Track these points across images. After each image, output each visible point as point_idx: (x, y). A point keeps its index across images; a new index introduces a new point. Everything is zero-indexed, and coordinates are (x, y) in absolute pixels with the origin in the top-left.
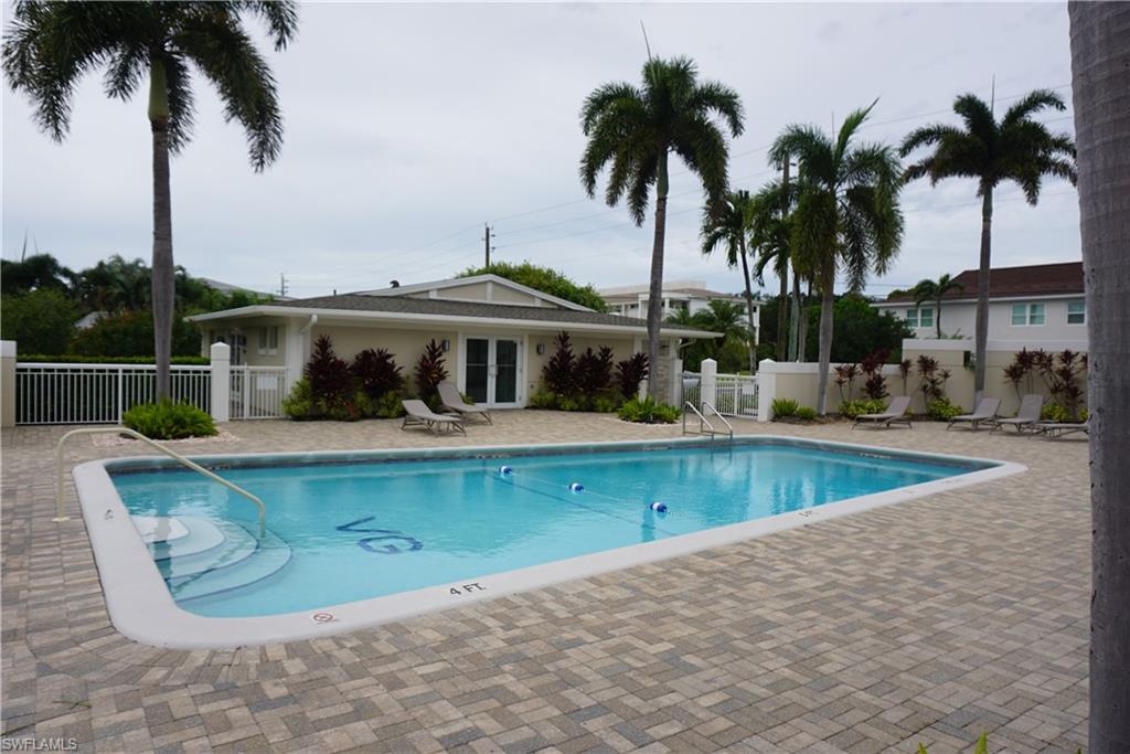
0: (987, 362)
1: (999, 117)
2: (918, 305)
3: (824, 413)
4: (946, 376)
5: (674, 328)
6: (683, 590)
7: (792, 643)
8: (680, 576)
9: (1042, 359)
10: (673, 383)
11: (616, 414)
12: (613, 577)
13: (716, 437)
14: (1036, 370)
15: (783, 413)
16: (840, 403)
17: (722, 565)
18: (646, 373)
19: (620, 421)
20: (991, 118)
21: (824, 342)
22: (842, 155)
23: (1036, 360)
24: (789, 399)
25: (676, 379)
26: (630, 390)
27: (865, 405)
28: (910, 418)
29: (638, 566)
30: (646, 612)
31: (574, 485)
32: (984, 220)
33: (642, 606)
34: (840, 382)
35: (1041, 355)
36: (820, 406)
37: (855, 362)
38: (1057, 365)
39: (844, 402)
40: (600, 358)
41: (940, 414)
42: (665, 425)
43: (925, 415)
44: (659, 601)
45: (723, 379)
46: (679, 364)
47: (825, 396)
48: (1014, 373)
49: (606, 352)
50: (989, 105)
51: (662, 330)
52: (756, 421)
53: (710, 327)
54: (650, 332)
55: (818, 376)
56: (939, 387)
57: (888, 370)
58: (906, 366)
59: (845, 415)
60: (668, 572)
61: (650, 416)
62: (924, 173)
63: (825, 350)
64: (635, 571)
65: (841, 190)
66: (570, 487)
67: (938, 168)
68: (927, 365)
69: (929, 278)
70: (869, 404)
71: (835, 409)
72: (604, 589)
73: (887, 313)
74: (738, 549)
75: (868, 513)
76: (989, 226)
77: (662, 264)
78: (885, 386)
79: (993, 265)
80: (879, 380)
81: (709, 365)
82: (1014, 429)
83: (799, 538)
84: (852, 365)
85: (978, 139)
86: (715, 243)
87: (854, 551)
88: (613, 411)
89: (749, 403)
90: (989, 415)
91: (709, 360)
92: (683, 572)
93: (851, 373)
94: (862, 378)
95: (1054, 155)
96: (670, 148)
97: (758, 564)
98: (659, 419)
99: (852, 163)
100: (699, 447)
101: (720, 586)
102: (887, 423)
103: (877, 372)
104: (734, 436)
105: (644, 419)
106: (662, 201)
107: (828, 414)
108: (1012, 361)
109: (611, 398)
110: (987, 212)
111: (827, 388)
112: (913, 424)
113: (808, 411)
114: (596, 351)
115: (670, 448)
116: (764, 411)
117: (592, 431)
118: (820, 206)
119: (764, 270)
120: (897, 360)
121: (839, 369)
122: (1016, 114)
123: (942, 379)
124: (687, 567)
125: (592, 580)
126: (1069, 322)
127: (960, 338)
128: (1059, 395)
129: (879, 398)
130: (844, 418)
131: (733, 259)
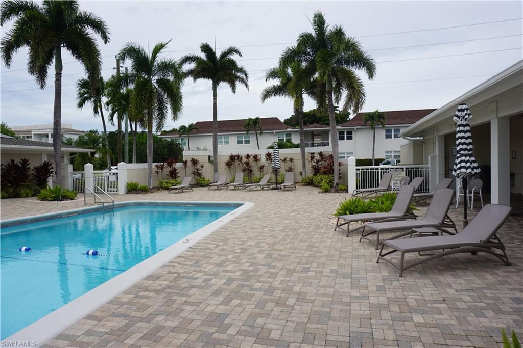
0: (218, 160)
1: (218, 55)
2: (180, 136)
3: (151, 188)
4: (202, 167)
5: (67, 147)
6: (156, 307)
7: (243, 325)
8: (147, 297)
9: (239, 158)
10: (67, 177)
11: (36, 198)
12: (104, 311)
13: (105, 204)
14: (237, 163)
15: (132, 189)
16: (158, 182)
17: (166, 283)
18: (51, 172)
19: (39, 201)
20: (215, 55)
21: (150, 153)
22: (154, 62)
23: (236, 158)
24: (134, 182)
25: (69, 175)
26: (42, 183)
27: (169, 183)
28: (192, 186)
29: (116, 298)
30: (145, 332)
31: (24, 248)
32: (214, 99)
33: (139, 328)
34: (157, 172)
35: (238, 156)
36: (149, 184)
37: (164, 162)
38: (244, 160)
39: (160, 181)
40: (20, 165)
41: (202, 184)
42: (69, 201)
43: (195, 185)
44: (148, 320)
45: (97, 174)
46: (70, 167)
47: (152, 179)
48: (229, 164)
49: (25, 162)
50: (214, 49)
51: (62, 149)
52: (118, 194)
53: (87, 147)
54: (55, 149)
55: (148, 170)
56: (200, 172)
57: (178, 165)
58: (185, 163)
59: (161, 188)
60: (137, 296)
61: (59, 196)
62: (188, 76)
63: (150, 157)
64: (114, 301)
65: (154, 80)
66: (20, 250)
67: (196, 74)
68: (194, 162)
69: (184, 125)
70: (172, 181)
71: (157, 184)
72: (103, 322)
73: (171, 140)
74: (166, 270)
75: (211, 235)
76: (216, 101)
77: (60, 111)
78: (177, 173)
79: (218, 119)
80: (175, 170)
81: (89, 167)
82: (233, 187)
83: (192, 256)
84: (162, 163)
85: (211, 63)
86: (85, 102)
87: (223, 258)
88: (33, 195)
89: (114, 186)
90: (223, 182)
91: (89, 164)
92: (146, 293)
93: (162, 168)
94: (167, 170)
95: (239, 74)
96: (62, 45)
97: (184, 277)
98: (65, 198)
99: (159, 66)
100: (96, 211)
101: (175, 297)
102: (182, 190)
103: (173, 166)
104: (115, 203)
105: (56, 199)
106: (59, 75)
107: (153, 188)
108: (228, 159)
109: (30, 188)
110: (215, 95)
111: (152, 175)
112: (193, 189)
113: (145, 186)
114: (18, 161)
115: (79, 214)
116: (122, 188)
117: (23, 209)
118: (144, 86)
119: (114, 118)
120: (182, 161)
121: (157, 166)
122: (224, 55)
123: (201, 168)
124: (146, 290)
125: (90, 317)
126: (238, 143)
127: (206, 150)
128: (245, 172)
129: (175, 178)
130: (161, 189)
131: (96, 112)
